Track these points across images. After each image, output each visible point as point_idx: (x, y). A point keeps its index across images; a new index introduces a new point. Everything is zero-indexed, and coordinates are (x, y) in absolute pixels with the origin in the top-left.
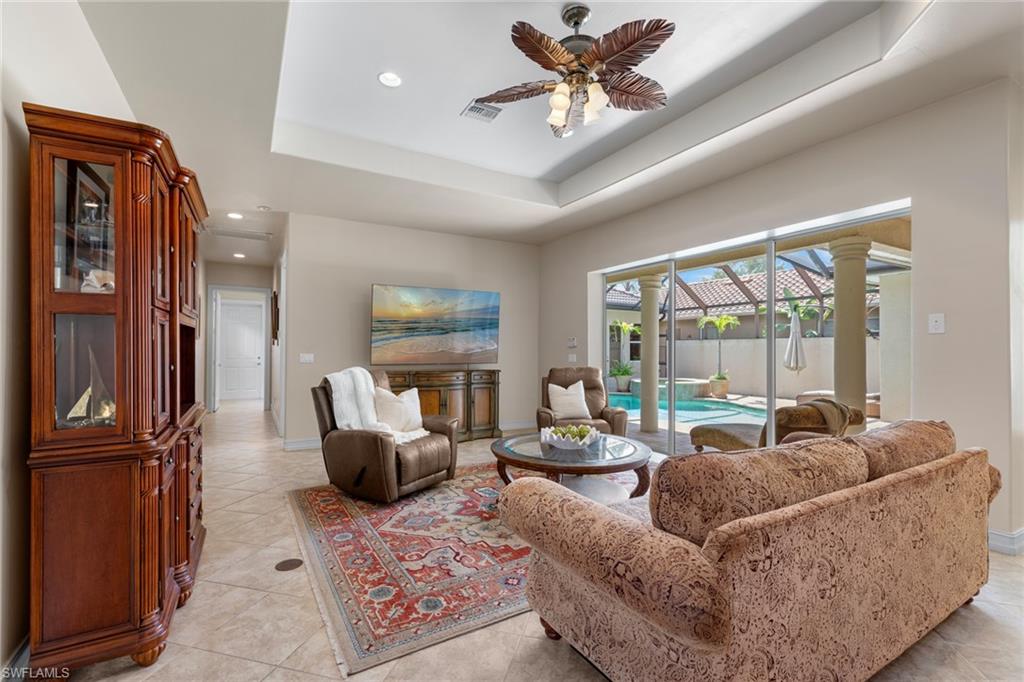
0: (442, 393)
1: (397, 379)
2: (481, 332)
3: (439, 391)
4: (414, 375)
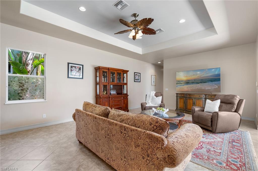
0: (193, 100)
1: (182, 95)
2: (211, 83)
3: (193, 99)
4: (186, 94)
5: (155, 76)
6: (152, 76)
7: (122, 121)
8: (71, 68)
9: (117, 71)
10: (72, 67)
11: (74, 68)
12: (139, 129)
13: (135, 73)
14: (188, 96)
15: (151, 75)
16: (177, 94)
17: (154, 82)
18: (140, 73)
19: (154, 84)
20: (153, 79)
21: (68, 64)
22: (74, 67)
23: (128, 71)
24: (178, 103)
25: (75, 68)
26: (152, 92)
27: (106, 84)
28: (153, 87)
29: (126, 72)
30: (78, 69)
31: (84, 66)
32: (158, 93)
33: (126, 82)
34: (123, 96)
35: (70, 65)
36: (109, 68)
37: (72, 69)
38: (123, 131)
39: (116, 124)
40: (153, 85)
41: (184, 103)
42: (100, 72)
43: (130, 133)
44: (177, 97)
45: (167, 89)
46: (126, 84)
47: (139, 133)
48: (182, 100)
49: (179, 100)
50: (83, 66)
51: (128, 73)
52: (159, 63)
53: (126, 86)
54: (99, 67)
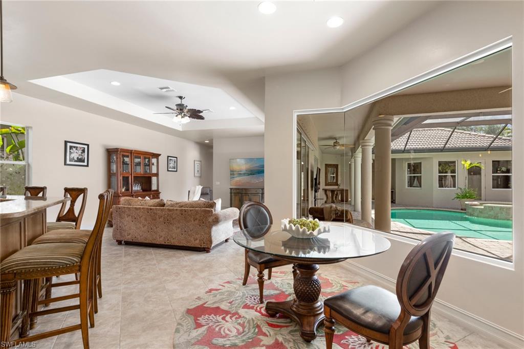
1: (237, 191)
5: (201, 161)
6: (196, 162)
7: (182, 207)
8: (70, 149)
9: (144, 156)
10: (71, 147)
11: (74, 149)
12: (197, 209)
13: (168, 157)
14: (244, 192)
15: (194, 161)
16: (231, 189)
17: (198, 171)
18: (177, 158)
19: (198, 175)
20: (196, 167)
21: (66, 142)
22: (75, 147)
23: (160, 155)
24: (233, 202)
25: (76, 149)
26: (197, 187)
27: (126, 175)
28: (197, 180)
29: (157, 156)
30: (80, 152)
31: (90, 146)
32: (206, 187)
33: (156, 172)
34: (153, 193)
35: (69, 145)
36: (131, 151)
37: (71, 151)
38: (184, 213)
39: (177, 210)
40: (197, 177)
41: (240, 200)
42: (119, 156)
43: (190, 213)
44: (231, 193)
45: (218, 183)
46: (157, 175)
47: (197, 211)
48: (237, 198)
49: (233, 197)
50: (88, 145)
51: (160, 157)
52: (206, 142)
53: (156, 177)
54: (117, 149)
